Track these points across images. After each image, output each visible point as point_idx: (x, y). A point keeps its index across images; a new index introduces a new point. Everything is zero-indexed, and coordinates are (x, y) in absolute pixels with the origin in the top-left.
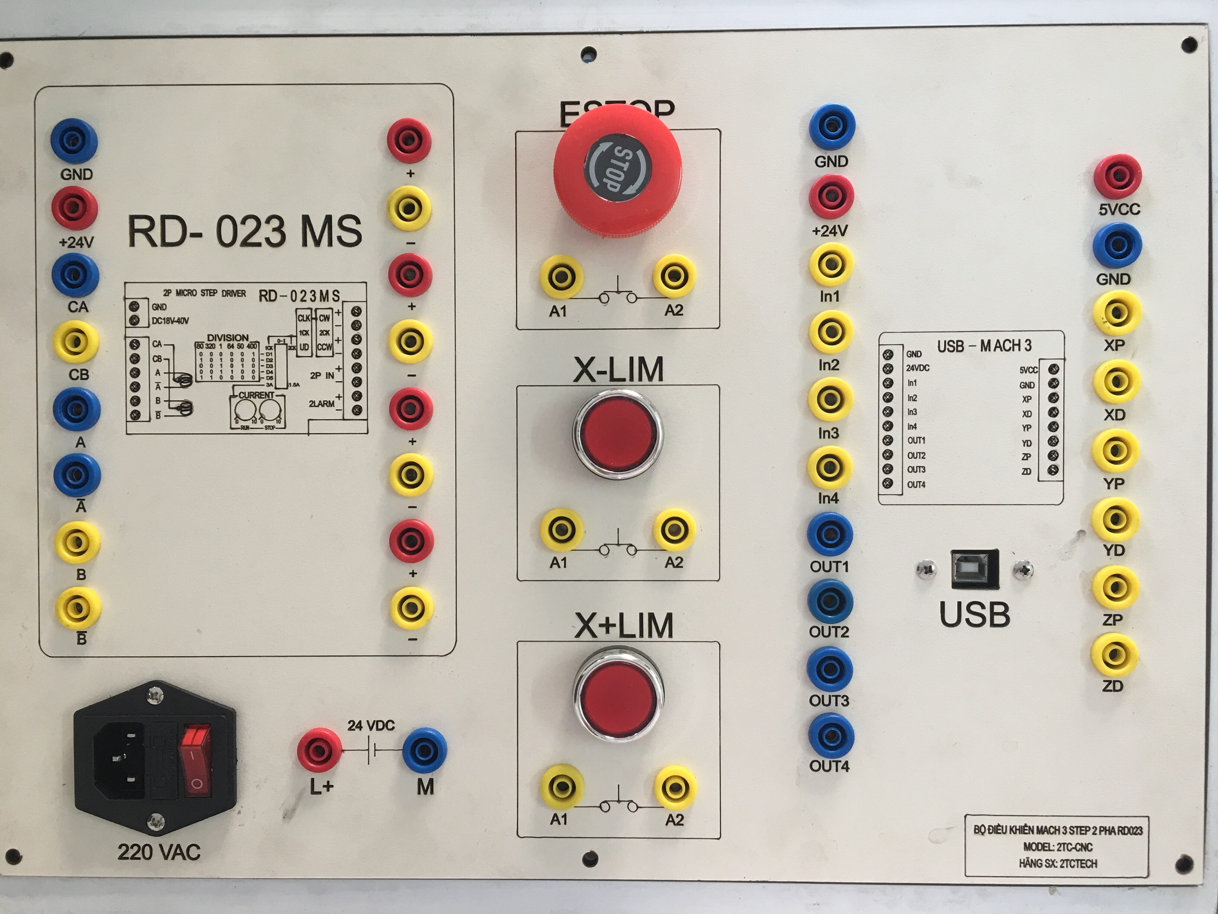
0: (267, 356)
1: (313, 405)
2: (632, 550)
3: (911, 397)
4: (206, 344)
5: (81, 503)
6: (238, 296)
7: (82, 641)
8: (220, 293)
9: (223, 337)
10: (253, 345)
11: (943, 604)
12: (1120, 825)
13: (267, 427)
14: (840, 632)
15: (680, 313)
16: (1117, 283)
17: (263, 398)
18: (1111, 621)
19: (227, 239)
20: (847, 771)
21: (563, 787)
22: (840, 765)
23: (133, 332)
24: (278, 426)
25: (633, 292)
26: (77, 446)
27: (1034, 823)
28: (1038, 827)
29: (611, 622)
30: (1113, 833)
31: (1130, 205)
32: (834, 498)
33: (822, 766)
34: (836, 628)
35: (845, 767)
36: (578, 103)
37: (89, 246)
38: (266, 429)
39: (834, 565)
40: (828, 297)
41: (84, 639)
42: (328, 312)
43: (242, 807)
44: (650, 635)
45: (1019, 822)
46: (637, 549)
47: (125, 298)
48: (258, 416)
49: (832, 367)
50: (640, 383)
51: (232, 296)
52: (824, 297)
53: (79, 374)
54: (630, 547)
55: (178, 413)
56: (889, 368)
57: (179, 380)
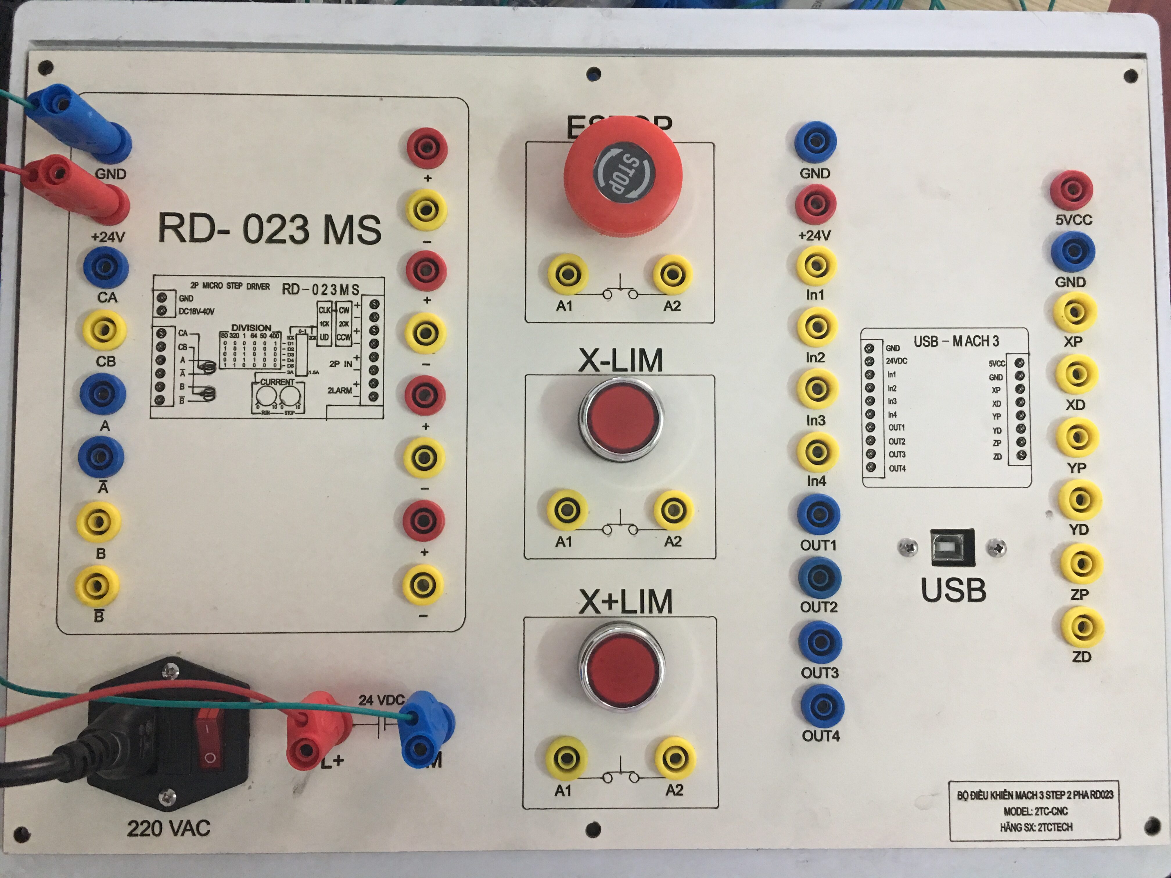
0: (288, 345)
1: (331, 392)
2: (633, 530)
3: (891, 387)
4: (231, 334)
5: (104, 484)
6: (262, 289)
7: (99, 619)
8: (245, 286)
9: (247, 328)
10: (276, 335)
11: (924, 580)
12: (1092, 790)
13: (287, 413)
14: (829, 607)
15: (678, 308)
16: (1074, 285)
17: (284, 385)
18: (1078, 596)
19: (253, 236)
20: (838, 740)
21: (567, 759)
22: (831, 735)
23: (160, 322)
24: (297, 411)
25: (634, 289)
26: (101, 430)
27: (1013, 788)
28: (1017, 792)
29: (613, 598)
30: (1086, 798)
31: (1083, 216)
32: (822, 481)
33: (814, 735)
34: (826, 603)
35: (836, 736)
36: (584, 117)
37: (120, 241)
38: (286, 414)
39: (823, 544)
40: (814, 295)
41: (101, 616)
42: (348, 305)
43: (253, 782)
44: (651, 611)
45: (999, 788)
46: (639, 529)
47: (153, 290)
48: (278, 401)
49: (818, 358)
50: (641, 373)
51: (256, 289)
52: (810, 295)
53: (106, 361)
54: (631, 527)
55: (202, 398)
56: (871, 361)
57: (203, 367)
